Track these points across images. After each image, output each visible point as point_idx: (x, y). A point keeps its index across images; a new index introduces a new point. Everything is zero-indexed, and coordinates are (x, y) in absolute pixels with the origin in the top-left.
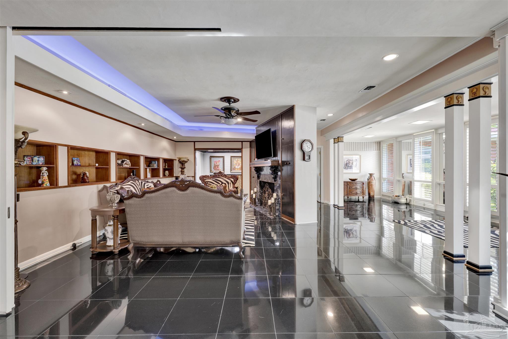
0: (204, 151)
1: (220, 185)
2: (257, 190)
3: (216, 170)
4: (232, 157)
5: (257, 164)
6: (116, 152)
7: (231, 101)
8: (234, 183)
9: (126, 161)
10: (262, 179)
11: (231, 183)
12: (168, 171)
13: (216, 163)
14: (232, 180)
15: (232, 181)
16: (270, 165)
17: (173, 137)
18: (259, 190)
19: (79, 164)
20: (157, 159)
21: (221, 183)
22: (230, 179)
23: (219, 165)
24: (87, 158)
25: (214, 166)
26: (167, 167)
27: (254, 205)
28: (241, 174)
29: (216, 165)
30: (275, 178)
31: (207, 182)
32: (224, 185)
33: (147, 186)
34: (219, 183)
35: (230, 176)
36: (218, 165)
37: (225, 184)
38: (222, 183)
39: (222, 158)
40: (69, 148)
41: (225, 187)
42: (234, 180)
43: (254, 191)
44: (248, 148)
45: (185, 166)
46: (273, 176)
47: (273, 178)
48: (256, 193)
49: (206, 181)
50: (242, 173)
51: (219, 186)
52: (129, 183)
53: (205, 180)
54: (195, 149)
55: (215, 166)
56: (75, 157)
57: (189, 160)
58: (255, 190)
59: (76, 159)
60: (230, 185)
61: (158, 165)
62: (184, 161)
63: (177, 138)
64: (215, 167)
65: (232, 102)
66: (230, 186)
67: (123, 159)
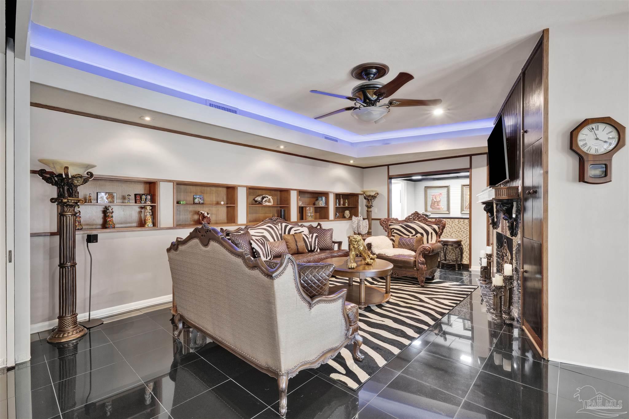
0: (408, 177)
1: (412, 236)
3: (435, 209)
4: (464, 186)
6: (246, 187)
7: (372, 74)
8: (439, 235)
9: (267, 197)
11: (434, 234)
12: (349, 211)
13: (435, 198)
14: (436, 227)
15: (434, 230)
16: (493, 197)
17: (349, 161)
19: (202, 202)
20: (325, 194)
21: (414, 232)
22: (432, 226)
23: (440, 201)
24: (214, 195)
25: (432, 203)
26: (347, 205)
27: (485, 281)
28: (468, 217)
29: (435, 200)
30: (512, 228)
31: (393, 230)
32: (419, 235)
33: (295, 231)
34: (411, 233)
35: (434, 220)
36: (438, 201)
37: (422, 234)
38: (417, 232)
39: (446, 189)
40: (175, 184)
41: (421, 241)
42: (439, 228)
44: (483, 166)
45: (372, 204)
46: (507, 223)
47: (509, 227)
48: (489, 256)
49: (391, 227)
50: (470, 214)
51: (410, 237)
52: (264, 227)
53: (390, 225)
54: (390, 178)
55: (434, 202)
56: (197, 194)
57: (378, 194)
59: (198, 196)
60: (432, 236)
61: (327, 202)
62: (370, 196)
63: (354, 161)
64: (433, 205)
65: (374, 75)
66: (432, 238)
67: (264, 196)
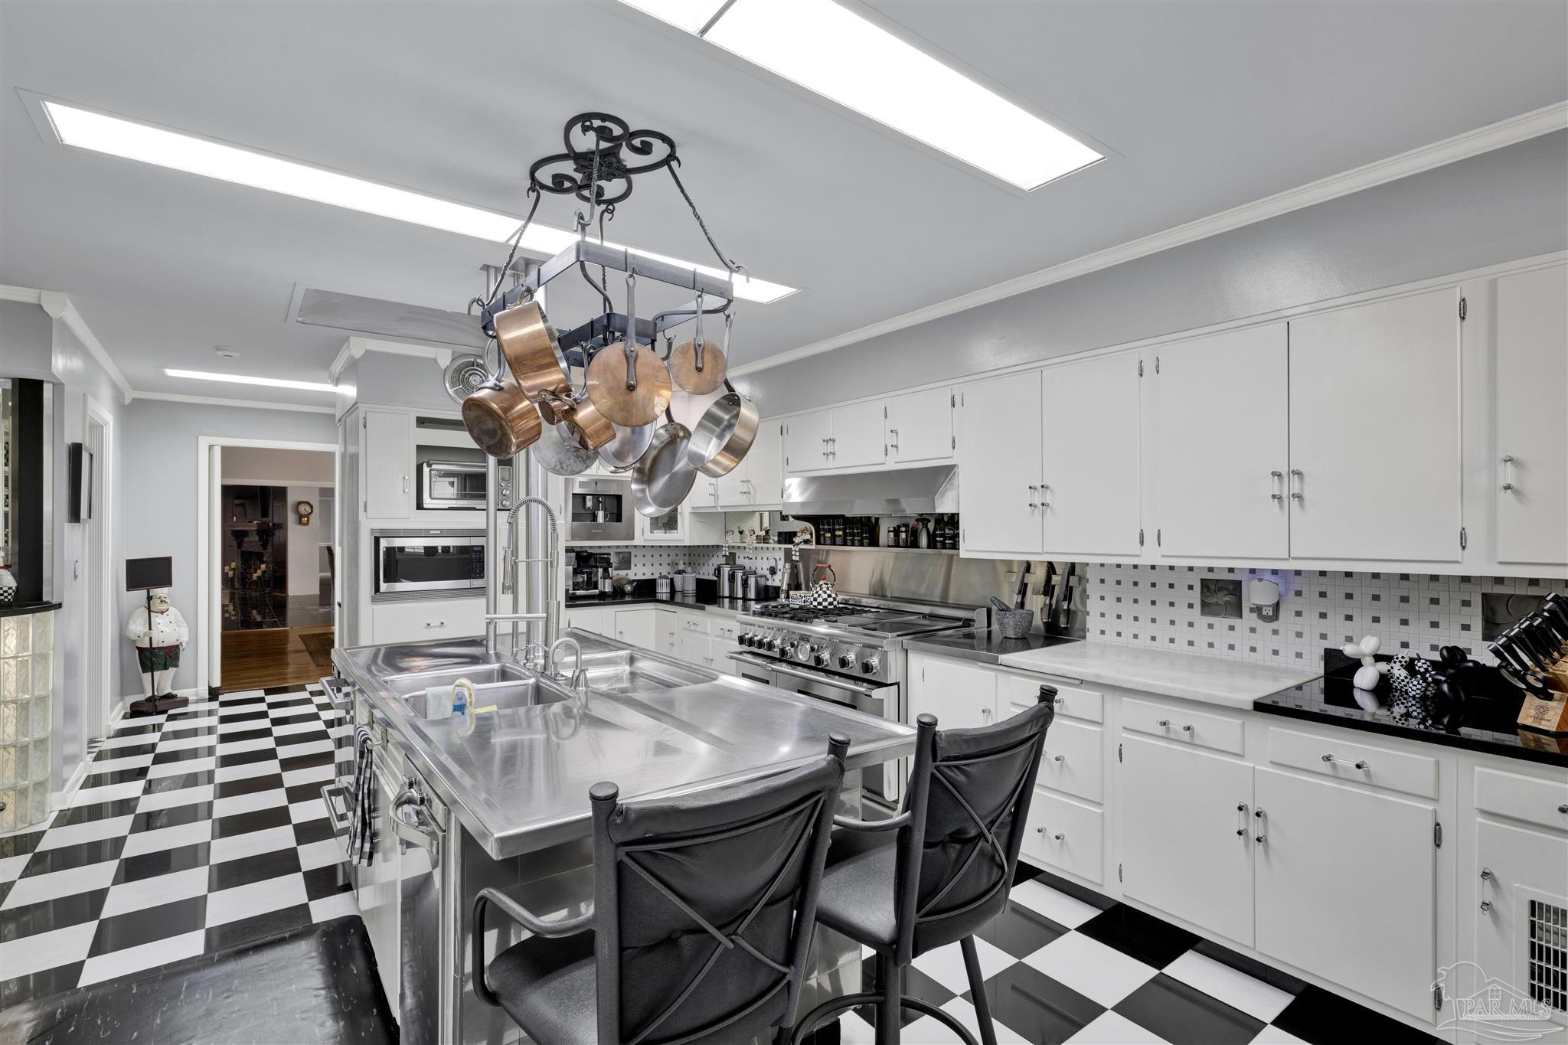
2: (236, 566)
5: (238, 526)
10: (246, 547)
16: (256, 528)
18: (239, 565)
30: (264, 547)
43: (230, 566)
46: (261, 543)
47: (261, 545)
48: (234, 570)
58: (233, 565)
